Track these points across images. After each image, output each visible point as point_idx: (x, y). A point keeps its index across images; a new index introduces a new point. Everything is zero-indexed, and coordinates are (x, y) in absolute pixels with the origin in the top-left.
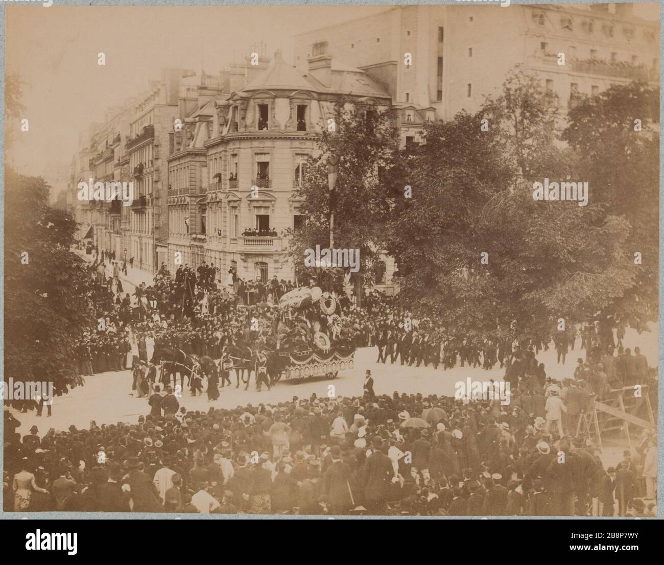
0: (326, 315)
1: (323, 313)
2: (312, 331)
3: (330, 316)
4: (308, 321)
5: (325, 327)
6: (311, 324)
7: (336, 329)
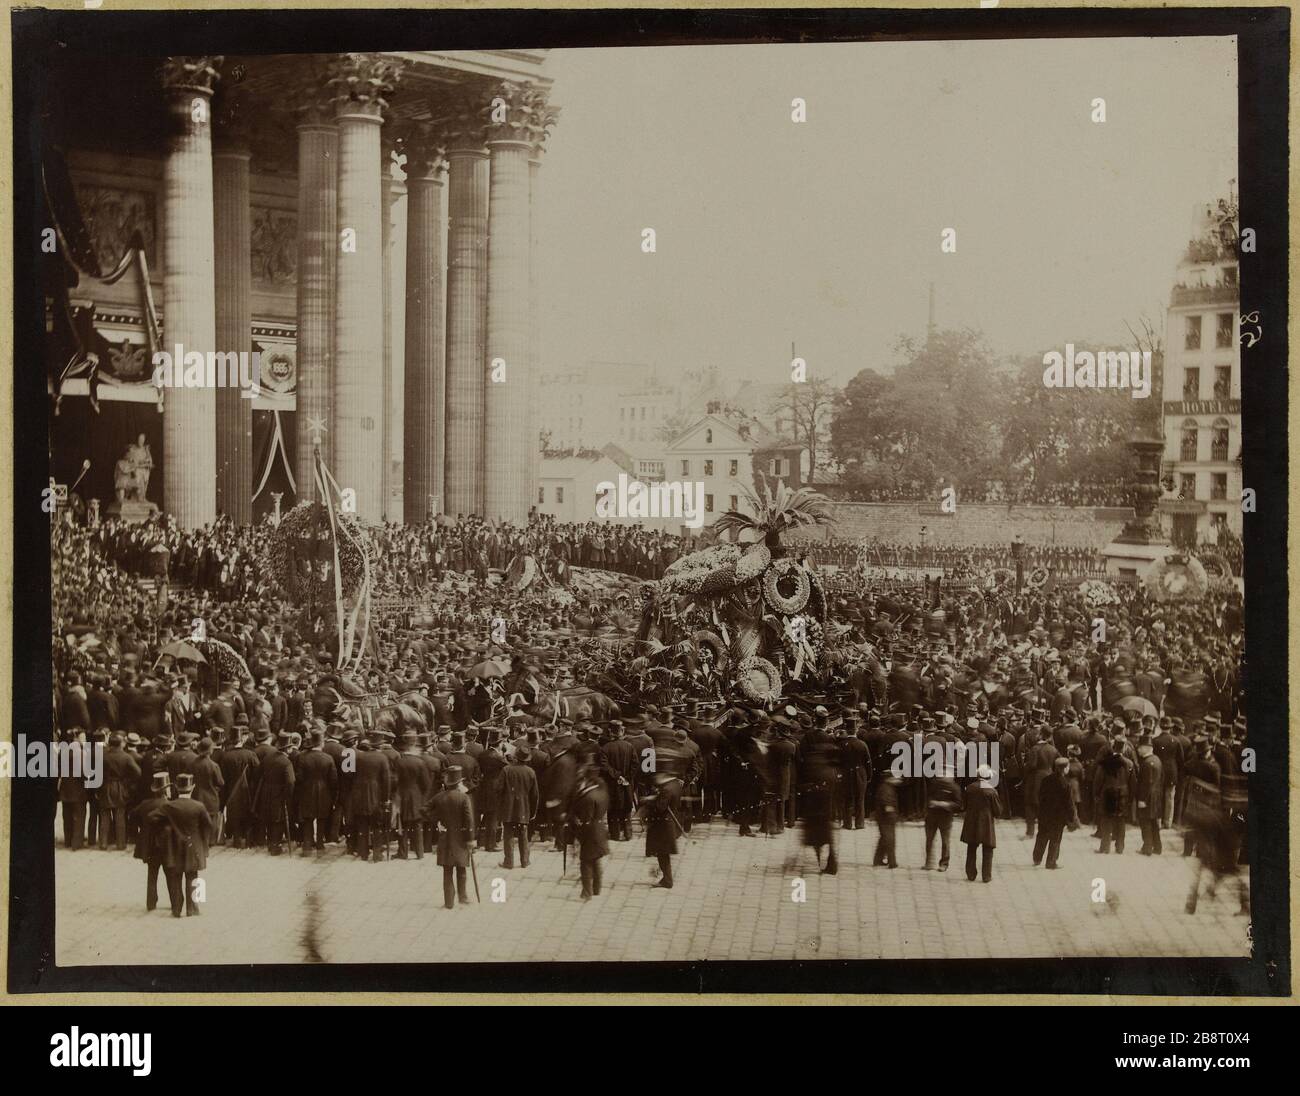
0: (780, 616)
1: (770, 610)
2: (735, 654)
3: (790, 617)
4: (723, 628)
5: (773, 645)
6: (733, 637)
7: (805, 653)
